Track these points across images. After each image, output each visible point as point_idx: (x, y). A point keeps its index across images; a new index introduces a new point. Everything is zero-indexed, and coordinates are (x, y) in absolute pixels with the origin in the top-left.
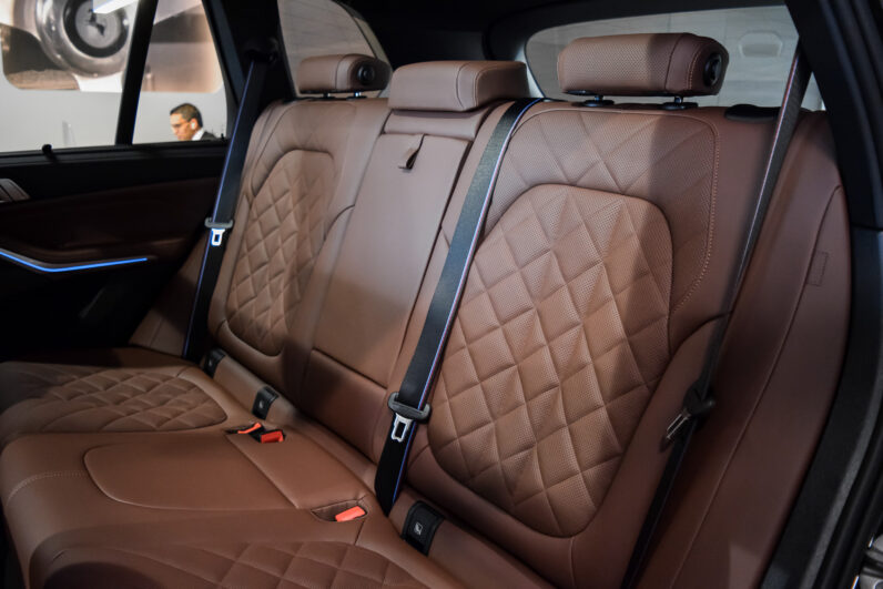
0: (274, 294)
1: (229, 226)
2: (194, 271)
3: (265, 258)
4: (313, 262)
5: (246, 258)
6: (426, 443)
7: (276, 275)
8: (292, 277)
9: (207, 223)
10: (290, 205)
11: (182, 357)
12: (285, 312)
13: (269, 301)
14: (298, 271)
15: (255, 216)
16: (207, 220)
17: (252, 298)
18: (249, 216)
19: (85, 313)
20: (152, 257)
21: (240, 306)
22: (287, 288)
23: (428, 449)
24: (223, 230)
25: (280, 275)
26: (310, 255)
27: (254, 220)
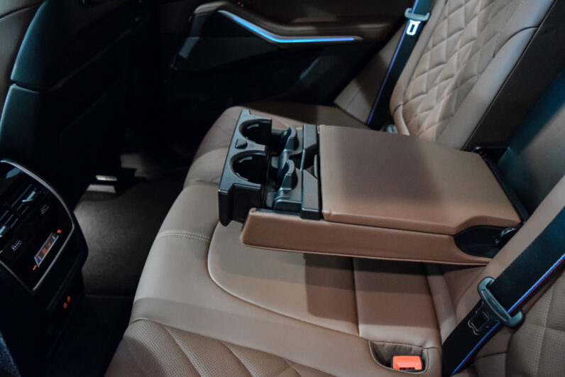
0: (439, 96)
1: (425, 18)
2: (389, 55)
3: (444, 58)
4: (475, 79)
5: (429, 53)
6: (504, 348)
7: (446, 79)
8: (455, 87)
9: (407, 14)
10: (478, 9)
11: (366, 124)
12: (439, 121)
13: (434, 102)
14: (461, 84)
15: (446, 13)
16: (408, 10)
17: (423, 94)
18: (442, 13)
19: (303, 76)
20: (358, 38)
21: (414, 97)
22: (449, 96)
23: (504, 356)
24: (419, 22)
25: (450, 80)
26: (475, 71)
27: (445, 18)
